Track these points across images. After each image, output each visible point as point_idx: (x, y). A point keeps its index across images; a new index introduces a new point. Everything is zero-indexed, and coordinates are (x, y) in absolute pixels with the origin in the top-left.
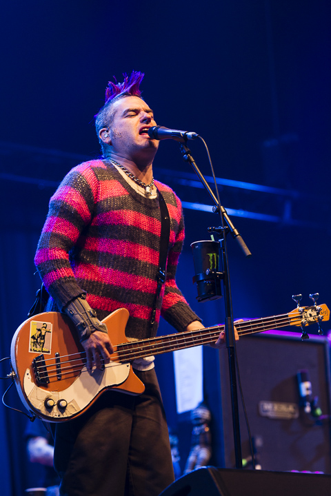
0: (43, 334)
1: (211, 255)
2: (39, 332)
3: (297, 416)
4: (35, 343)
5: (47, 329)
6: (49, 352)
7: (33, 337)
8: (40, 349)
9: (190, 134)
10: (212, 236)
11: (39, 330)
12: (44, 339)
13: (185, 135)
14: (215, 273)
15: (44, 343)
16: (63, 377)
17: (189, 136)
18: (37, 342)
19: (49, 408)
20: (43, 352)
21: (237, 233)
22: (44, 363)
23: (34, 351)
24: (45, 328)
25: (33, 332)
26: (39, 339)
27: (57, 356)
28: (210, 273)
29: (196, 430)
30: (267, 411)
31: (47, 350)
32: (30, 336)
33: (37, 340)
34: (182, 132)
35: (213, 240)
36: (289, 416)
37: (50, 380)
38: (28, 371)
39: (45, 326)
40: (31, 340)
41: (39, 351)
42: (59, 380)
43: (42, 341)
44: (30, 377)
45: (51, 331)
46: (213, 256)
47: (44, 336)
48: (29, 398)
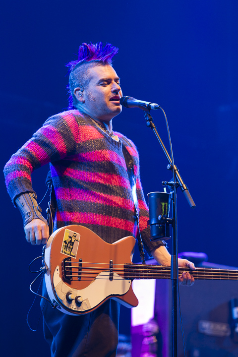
0: (73, 241)
1: (163, 204)
2: (70, 239)
3: (228, 334)
4: (66, 247)
5: (76, 238)
6: (75, 256)
7: (65, 242)
8: (69, 253)
9: (153, 105)
10: (165, 189)
11: (70, 237)
12: (73, 245)
13: (149, 106)
14: (166, 219)
15: (72, 249)
16: (82, 279)
17: (152, 107)
18: (67, 246)
19: (69, 301)
20: (70, 255)
21: (185, 188)
22: (70, 264)
23: (65, 253)
24: (75, 237)
25: (66, 238)
26: (69, 244)
27: (81, 261)
28: (162, 218)
29: (146, 341)
30: (204, 329)
31: (74, 255)
32: (64, 241)
33: (68, 244)
34: (147, 103)
35: (165, 192)
36: (222, 334)
37: (73, 278)
38: (58, 268)
39: (75, 235)
40: (63, 244)
41: (68, 254)
42: (79, 280)
43: (71, 247)
44: (59, 273)
45: (79, 240)
46: (165, 204)
47: (73, 243)
48: (56, 289)
